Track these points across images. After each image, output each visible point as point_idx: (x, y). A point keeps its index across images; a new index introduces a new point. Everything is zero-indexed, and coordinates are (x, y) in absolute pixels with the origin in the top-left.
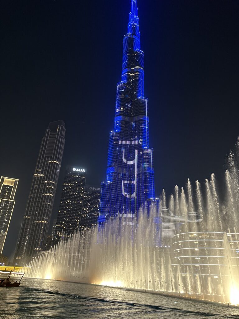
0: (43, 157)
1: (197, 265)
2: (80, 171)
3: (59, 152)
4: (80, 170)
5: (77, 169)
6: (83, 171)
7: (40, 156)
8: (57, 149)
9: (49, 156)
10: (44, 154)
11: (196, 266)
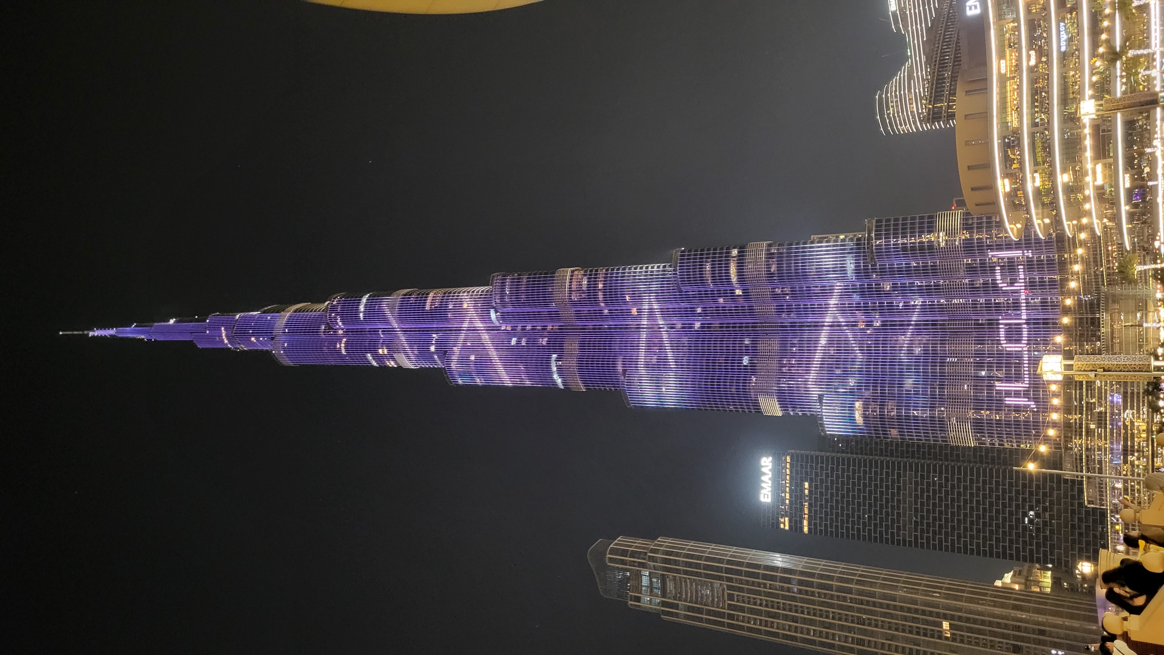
0: (731, 617)
1: (1124, 183)
2: (770, 476)
3: (708, 559)
4: (764, 474)
5: (763, 485)
6: (766, 463)
7: (730, 626)
8: (697, 566)
9: (726, 598)
10: (721, 615)
11: (1128, 185)
